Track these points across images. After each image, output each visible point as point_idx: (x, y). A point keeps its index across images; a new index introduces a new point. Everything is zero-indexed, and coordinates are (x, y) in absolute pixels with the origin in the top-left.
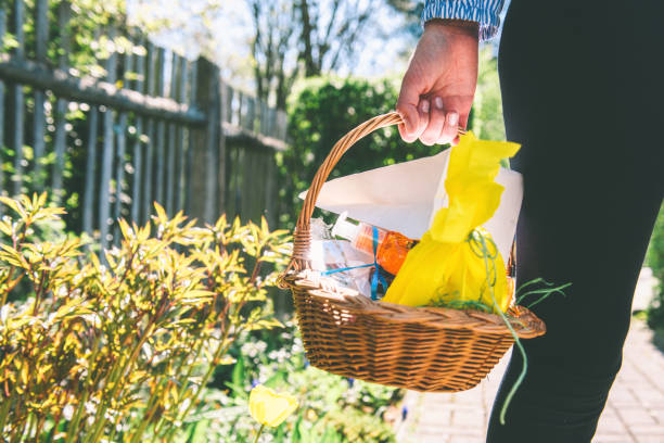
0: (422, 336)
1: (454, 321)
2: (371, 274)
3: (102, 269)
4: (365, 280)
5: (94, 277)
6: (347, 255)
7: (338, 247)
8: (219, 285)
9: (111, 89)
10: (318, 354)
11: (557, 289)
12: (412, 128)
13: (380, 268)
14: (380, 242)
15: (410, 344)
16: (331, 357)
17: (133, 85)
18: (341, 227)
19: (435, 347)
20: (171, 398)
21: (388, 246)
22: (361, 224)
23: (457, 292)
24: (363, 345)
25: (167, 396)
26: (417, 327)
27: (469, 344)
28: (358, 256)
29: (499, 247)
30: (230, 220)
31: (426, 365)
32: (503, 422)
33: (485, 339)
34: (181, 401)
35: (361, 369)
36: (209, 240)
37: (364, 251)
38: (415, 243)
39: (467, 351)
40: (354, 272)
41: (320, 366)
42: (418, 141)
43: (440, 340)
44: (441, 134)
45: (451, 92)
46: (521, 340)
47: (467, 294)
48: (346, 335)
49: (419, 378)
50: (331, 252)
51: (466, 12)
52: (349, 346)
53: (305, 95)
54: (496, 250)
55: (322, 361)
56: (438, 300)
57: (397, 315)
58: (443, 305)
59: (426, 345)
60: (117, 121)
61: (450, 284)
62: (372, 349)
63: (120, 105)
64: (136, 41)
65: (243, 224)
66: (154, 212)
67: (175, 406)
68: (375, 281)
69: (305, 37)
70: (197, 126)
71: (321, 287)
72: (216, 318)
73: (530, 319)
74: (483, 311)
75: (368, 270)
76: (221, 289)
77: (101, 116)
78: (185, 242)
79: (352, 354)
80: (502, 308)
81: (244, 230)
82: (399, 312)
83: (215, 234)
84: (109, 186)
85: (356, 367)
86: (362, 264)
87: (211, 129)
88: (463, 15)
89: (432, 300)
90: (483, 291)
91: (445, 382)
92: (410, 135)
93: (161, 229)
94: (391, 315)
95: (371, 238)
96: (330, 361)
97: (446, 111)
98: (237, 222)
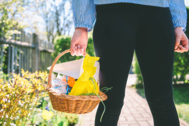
0: (80, 102)
1: (87, 98)
2: (66, 87)
3: (9, 85)
4: (65, 89)
5: (7, 87)
6: (60, 83)
7: (58, 81)
8: (36, 87)
9: (13, 41)
10: (55, 107)
11: (110, 89)
12: (74, 53)
13: (68, 86)
14: (68, 79)
15: (77, 104)
16: (59, 108)
17: (18, 40)
18: (59, 76)
19: (83, 104)
20: (26, 113)
21: (70, 80)
22: (63, 76)
23: (87, 92)
24: (66, 105)
25: (25, 112)
26: (79, 101)
27: (91, 103)
28: (63, 83)
29: (96, 80)
30: (38, 72)
31: (81, 108)
32: (101, 121)
33: (94, 102)
34: (28, 113)
35: (66, 110)
36: (34, 76)
37: (65, 82)
38: (76, 80)
39: (90, 104)
40: (62, 87)
41: (56, 110)
42: (75, 55)
43: (84, 103)
44: (80, 53)
45: (82, 44)
46: (103, 101)
47: (89, 92)
48: (62, 103)
49: (80, 111)
50: (57, 82)
51: (85, 26)
52: (63, 105)
53: (58, 41)
54: (95, 81)
55: (56, 109)
56: (83, 94)
57: (74, 98)
58: (84, 95)
59: (80, 104)
60: (15, 48)
61: (85, 89)
62: (68, 106)
63: (16, 45)
64: (19, 30)
65: (41, 72)
66: (21, 71)
67: (27, 115)
68: (68, 89)
69: (58, 27)
70: (34, 48)
71: (55, 93)
72: (36, 94)
73: (104, 96)
74: (93, 95)
75: (66, 86)
76: (36, 88)
77: (11, 48)
78: (28, 77)
79: (63, 107)
80: (97, 94)
81: (42, 74)
82: (74, 97)
83: (35, 75)
84: (13, 63)
85: (65, 110)
86: (64, 85)
87: (37, 49)
88: (84, 27)
89: (82, 94)
90: (93, 90)
91: (85, 112)
92: (73, 54)
93: (23, 75)
94: (73, 98)
95: (66, 79)
96: (58, 109)
97: (81, 48)
98: (40, 72)
